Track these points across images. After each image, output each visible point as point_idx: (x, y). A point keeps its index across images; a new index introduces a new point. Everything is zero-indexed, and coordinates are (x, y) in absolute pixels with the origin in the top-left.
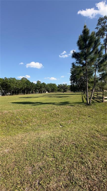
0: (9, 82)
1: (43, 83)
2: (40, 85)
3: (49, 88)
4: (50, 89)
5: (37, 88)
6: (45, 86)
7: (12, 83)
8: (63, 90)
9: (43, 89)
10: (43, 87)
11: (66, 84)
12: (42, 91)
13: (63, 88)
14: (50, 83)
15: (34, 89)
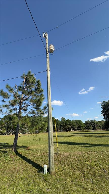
0: (37, 120)
1: (68, 120)
2: (65, 122)
3: (74, 125)
4: (76, 127)
5: (62, 126)
6: (70, 123)
7: (40, 120)
8: (92, 128)
9: (69, 126)
10: (68, 125)
11: (94, 120)
12: (67, 128)
13: (91, 126)
14: (74, 120)
15: (59, 127)
